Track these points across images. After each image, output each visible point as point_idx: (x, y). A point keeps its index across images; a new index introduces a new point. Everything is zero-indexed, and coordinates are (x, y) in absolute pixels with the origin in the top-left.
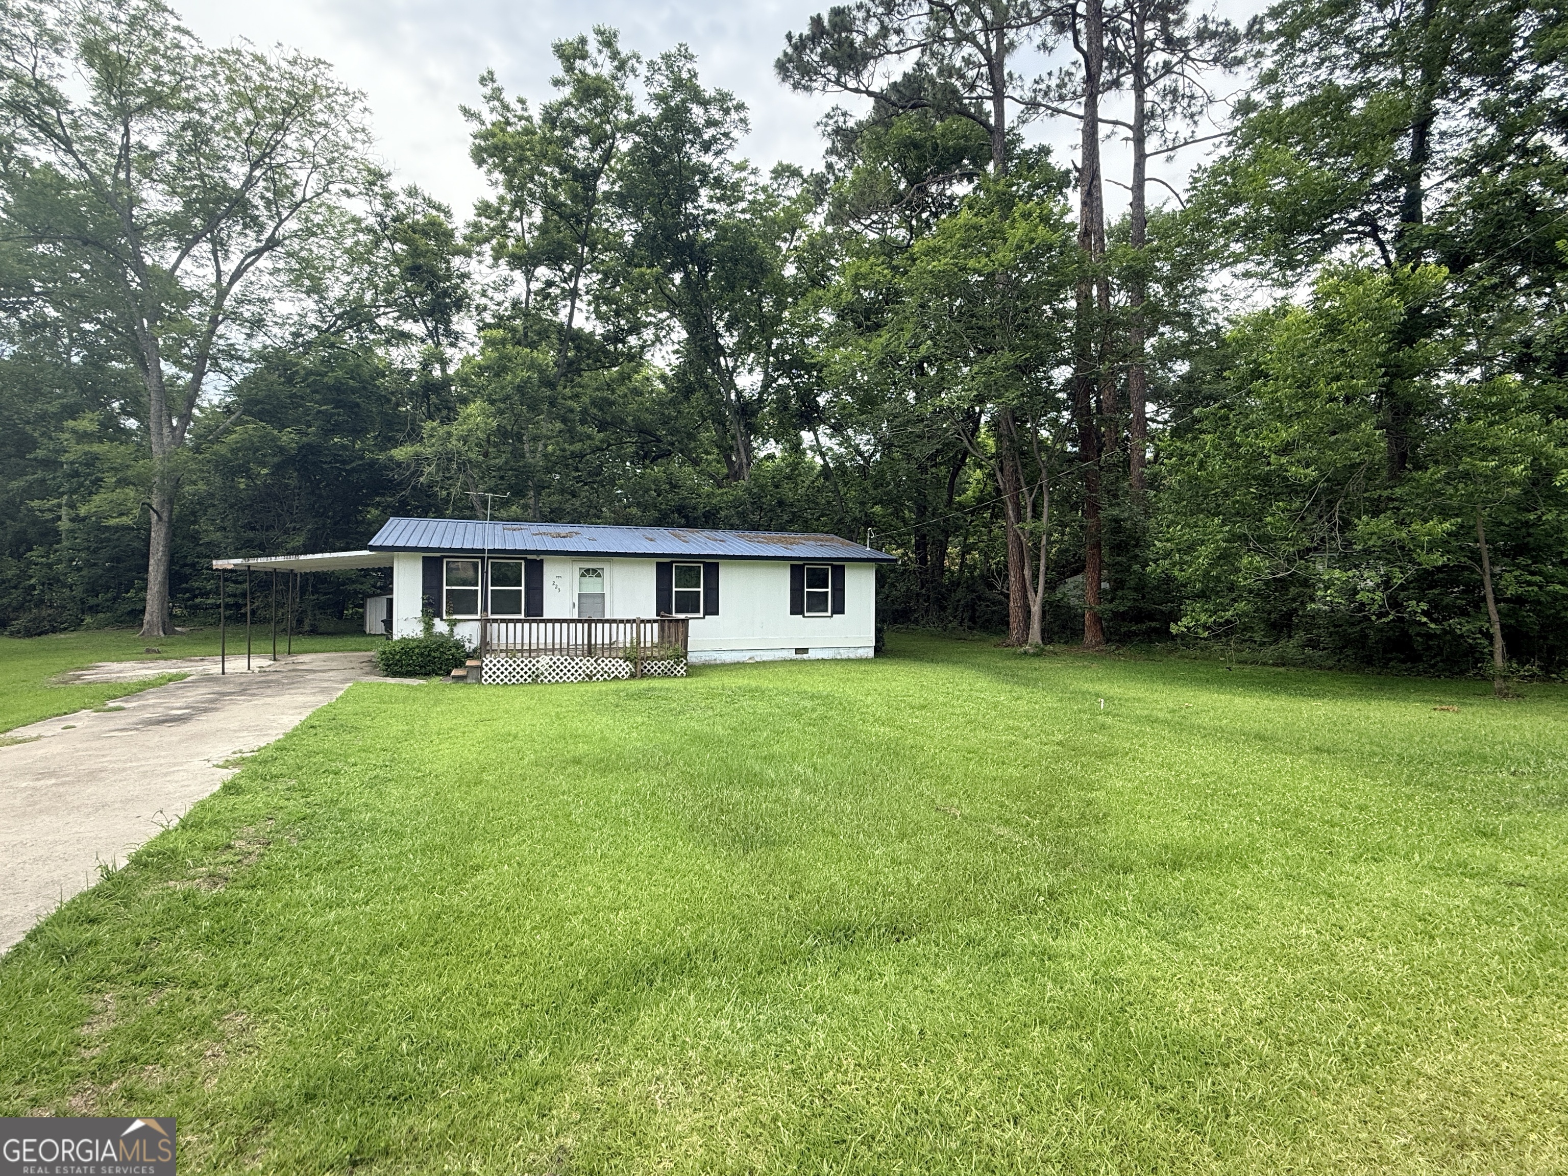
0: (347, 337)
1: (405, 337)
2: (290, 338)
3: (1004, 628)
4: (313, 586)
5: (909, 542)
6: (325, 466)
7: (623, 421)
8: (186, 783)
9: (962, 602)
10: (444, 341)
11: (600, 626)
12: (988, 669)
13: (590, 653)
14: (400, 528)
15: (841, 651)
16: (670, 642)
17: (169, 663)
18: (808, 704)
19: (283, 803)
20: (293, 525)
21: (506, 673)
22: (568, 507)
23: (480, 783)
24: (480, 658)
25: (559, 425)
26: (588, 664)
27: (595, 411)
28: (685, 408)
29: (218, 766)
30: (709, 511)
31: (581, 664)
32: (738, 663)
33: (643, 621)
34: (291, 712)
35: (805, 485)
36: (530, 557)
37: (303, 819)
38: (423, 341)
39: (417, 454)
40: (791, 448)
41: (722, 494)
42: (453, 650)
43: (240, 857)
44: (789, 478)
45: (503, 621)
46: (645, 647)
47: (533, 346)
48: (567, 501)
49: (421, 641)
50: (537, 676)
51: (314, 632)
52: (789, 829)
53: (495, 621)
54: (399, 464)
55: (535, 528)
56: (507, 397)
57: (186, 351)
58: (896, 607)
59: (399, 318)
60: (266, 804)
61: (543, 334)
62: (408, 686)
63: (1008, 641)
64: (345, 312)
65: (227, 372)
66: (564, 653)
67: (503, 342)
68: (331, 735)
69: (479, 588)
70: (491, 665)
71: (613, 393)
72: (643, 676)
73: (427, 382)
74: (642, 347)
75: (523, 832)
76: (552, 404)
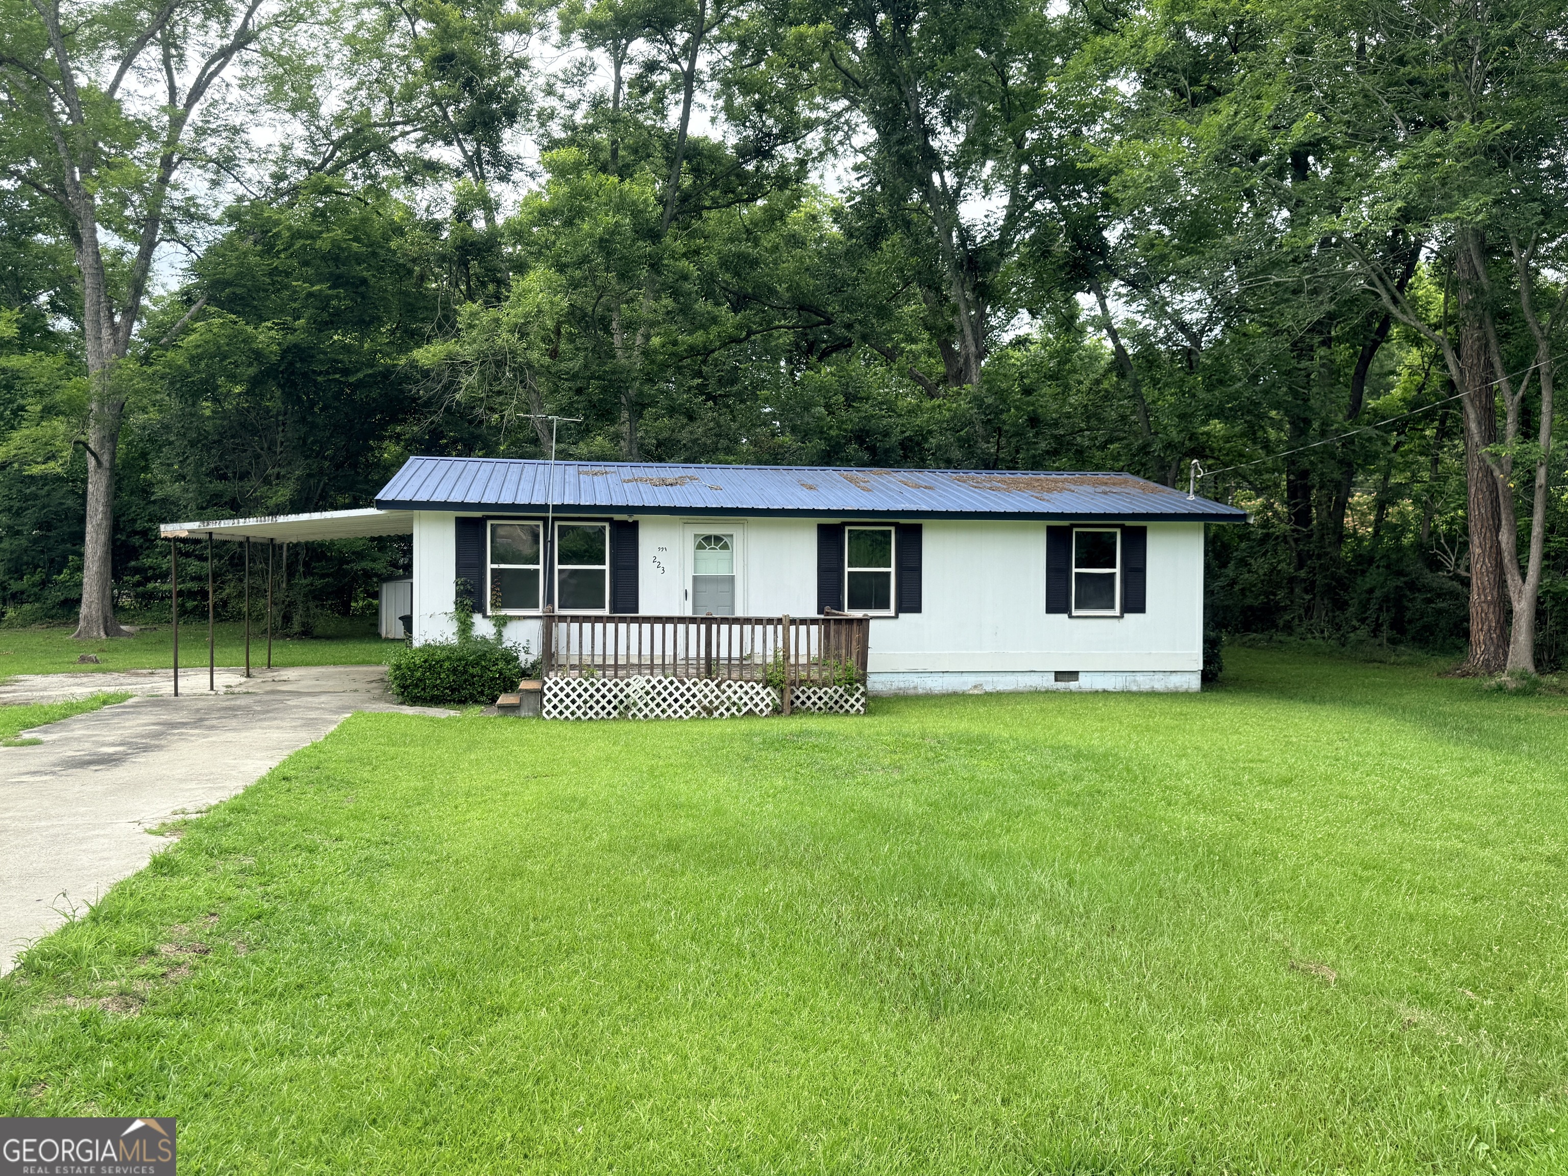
0: (349, 176)
1: (433, 168)
2: (268, 180)
3: (1460, 642)
4: (306, 564)
5: (1277, 485)
6: (319, 379)
7: (772, 291)
8: (105, 854)
9: (1378, 593)
10: (490, 172)
11: (724, 628)
12: (1422, 715)
13: (709, 673)
14: (423, 473)
15: (1140, 678)
16: (838, 656)
17: (108, 677)
18: (1068, 768)
19: (232, 891)
20: (276, 470)
21: (579, 702)
22: (684, 436)
23: (520, 875)
24: (539, 677)
25: (667, 302)
26: (705, 690)
27: (728, 276)
28: (872, 265)
29: (151, 832)
30: (909, 439)
31: (694, 690)
32: (955, 694)
33: (793, 621)
34: (259, 755)
35: (1083, 388)
36: (617, 517)
37: (259, 917)
38: (459, 174)
39: (450, 356)
40: (1060, 325)
41: (933, 408)
42: (501, 665)
43: (165, 970)
44: (1054, 376)
45: (574, 619)
46: (797, 664)
47: (624, 172)
48: (683, 427)
49: (452, 649)
50: (627, 708)
51: (307, 634)
52: (1012, 983)
53: (563, 618)
54: (426, 374)
55: (627, 471)
56: (584, 260)
57: (128, 212)
58: (1249, 601)
59: (424, 140)
60: (209, 892)
61: (641, 152)
62: (432, 720)
63: (1466, 666)
64: (346, 138)
65: (184, 243)
66: (669, 672)
67: (577, 167)
68: (311, 790)
69: (540, 567)
70: (556, 689)
71: (756, 243)
72: (794, 711)
73: (463, 240)
74: (802, 163)
75: (575, 958)
76: (655, 266)
